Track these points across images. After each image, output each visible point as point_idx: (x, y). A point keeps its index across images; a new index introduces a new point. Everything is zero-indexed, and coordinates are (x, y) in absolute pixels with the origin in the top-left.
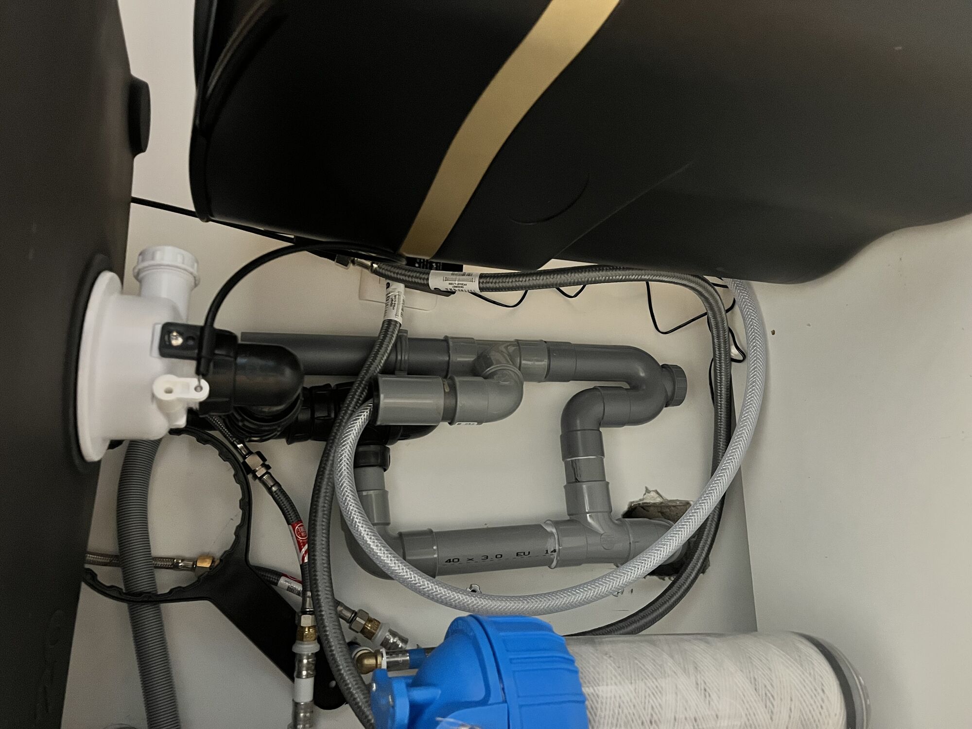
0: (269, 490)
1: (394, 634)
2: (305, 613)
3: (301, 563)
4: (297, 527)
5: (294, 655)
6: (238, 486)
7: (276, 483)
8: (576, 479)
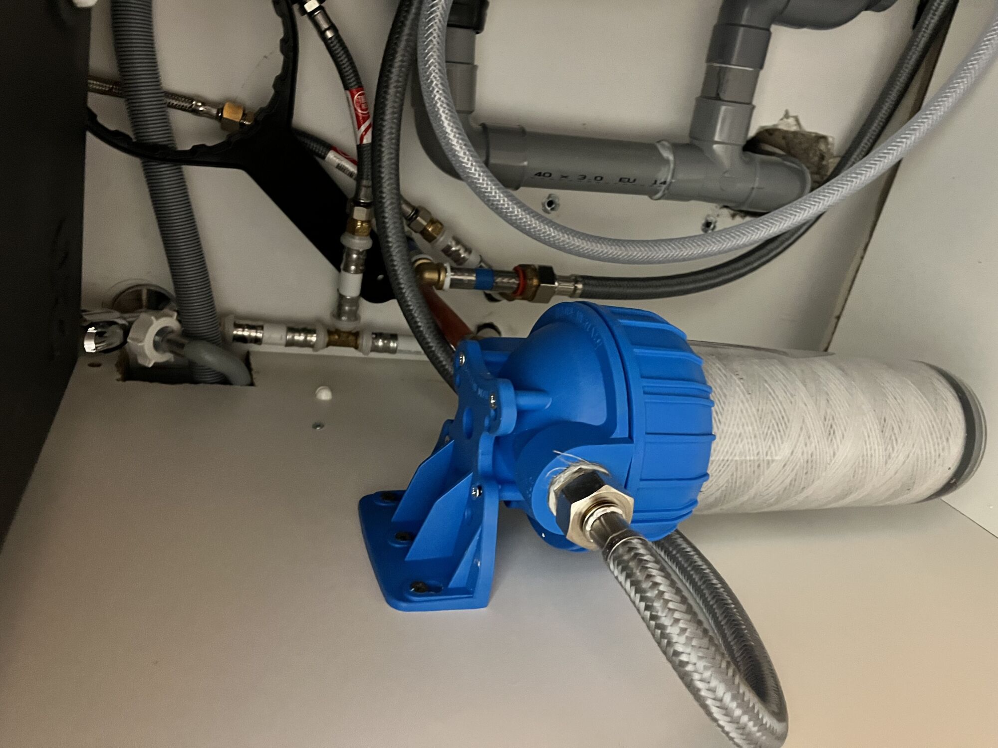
0: (322, 34)
1: (458, 242)
2: (359, 204)
3: (359, 143)
4: (356, 97)
5: (342, 247)
6: (279, 20)
7: (332, 27)
8: (718, 94)
